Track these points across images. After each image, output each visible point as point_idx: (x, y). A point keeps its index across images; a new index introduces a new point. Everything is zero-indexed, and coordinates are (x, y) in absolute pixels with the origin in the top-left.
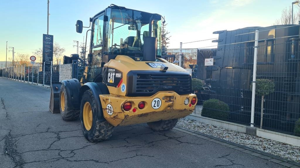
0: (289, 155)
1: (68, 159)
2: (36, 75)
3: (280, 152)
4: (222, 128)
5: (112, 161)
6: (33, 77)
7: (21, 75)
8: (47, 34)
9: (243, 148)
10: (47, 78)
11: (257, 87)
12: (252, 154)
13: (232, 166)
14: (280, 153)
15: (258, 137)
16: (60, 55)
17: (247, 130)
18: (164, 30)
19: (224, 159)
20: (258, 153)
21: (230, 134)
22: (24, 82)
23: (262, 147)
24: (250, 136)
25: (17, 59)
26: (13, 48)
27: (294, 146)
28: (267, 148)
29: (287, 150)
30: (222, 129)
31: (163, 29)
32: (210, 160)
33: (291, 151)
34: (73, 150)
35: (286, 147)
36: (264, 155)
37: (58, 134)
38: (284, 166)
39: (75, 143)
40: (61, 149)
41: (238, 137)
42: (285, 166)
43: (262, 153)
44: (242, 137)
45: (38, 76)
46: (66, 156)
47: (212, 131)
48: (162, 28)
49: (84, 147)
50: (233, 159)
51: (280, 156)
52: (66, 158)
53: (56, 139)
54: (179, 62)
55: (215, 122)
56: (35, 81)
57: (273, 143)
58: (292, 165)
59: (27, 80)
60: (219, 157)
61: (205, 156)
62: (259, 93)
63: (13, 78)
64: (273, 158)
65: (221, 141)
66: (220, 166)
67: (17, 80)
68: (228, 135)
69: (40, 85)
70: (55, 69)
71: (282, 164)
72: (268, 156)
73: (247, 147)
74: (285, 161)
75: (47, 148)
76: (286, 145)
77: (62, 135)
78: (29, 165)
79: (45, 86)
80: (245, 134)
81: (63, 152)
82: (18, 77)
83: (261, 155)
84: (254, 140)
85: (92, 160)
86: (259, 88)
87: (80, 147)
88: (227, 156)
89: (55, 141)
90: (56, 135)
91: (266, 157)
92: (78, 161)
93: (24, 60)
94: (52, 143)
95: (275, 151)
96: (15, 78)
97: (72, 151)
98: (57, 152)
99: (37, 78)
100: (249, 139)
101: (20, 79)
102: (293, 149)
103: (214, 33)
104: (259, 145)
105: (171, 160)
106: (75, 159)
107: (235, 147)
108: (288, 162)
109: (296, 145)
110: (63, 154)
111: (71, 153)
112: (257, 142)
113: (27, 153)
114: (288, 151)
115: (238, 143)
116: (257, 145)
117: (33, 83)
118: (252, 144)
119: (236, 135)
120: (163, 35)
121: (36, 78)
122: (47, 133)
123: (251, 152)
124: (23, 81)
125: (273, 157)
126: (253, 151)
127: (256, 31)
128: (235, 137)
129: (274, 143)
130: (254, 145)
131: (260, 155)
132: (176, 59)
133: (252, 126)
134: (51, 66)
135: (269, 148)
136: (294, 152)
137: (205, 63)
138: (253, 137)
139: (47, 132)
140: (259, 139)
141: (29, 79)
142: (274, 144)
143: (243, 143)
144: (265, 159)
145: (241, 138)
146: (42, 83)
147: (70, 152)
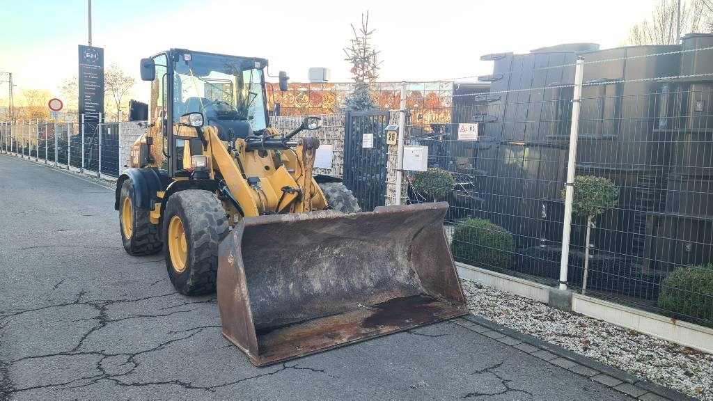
0: (641, 364)
1: (118, 378)
2: (63, 144)
3: (621, 355)
4: (495, 290)
5: (225, 385)
6: (57, 148)
7: (28, 144)
8: (87, 44)
9: (535, 346)
10: (91, 154)
11: (577, 197)
12: (556, 362)
13: (503, 396)
14: (621, 359)
15: (575, 314)
16: (123, 93)
17: (552, 296)
18: (366, 46)
19: (488, 377)
20: (568, 359)
21: (511, 305)
22: (37, 160)
23: (581, 342)
24: (556, 310)
25: (21, 101)
26: (10, 74)
27: (656, 338)
28: (593, 344)
29: (639, 348)
30: (493, 294)
31: (365, 44)
32: (455, 379)
33: (646, 353)
34: (134, 355)
35: (638, 342)
36: (583, 365)
37: (104, 309)
38: (624, 393)
39: (140, 335)
40: (106, 352)
41: (529, 313)
42: (629, 395)
43: (579, 360)
44: (539, 315)
45: (69, 148)
46: (116, 372)
47: (471, 297)
48: (361, 40)
49: (161, 345)
50: (507, 377)
51: (618, 368)
52: (115, 378)
53: (96, 323)
54: (398, 128)
55: (480, 274)
56: (62, 160)
57: (607, 331)
58: (642, 392)
59: (42, 156)
60: (477, 372)
61: (445, 368)
62: (579, 209)
63: (9, 150)
64: (602, 373)
65: (488, 328)
66: (477, 394)
67: (20, 156)
68: (505, 308)
69: (73, 169)
70: (109, 132)
71: (621, 388)
72: (591, 368)
73: (546, 343)
74: (629, 380)
75: (71, 348)
76: (637, 335)
77: (111, 312)
78: (23, 395)
79: (87, 172)
80: (547, 305)
81: (109, 359)
82: (21, 149)
83: (575, 364)
84: (565, 321)
85: (177, 382)
86: (580, 199)
87: (152, 347)
88: (495, 367)
89: (93, 330)
90: (97, 313)
91: (585, 371)
92: (143, 385)
93: (36, 104)
94: (86, 335)
95: (610, 353)
96: (14, 151)
97: (131, 357)
98: (96, 358)
99: (67, 153)
100: (552, 320)
101: (26, 153)
102: (652, 345)
103: (484, 58)
104: (574, 336)
105: (363, 379)
106: (136, 380)
107: (518, 342)
108: (636, 383)
109: (661, 337)
110: (108, 365)
111: (128, 362)
112: (571, 328)
113: (22, 362)
114: (641, 352)
115: (527, 332)
116: (569, 335)
117: (59, 165)
118: (558, 335)
119: (524, 310)
120: (364, 58)
121: (64, 151)
122: (76, 306)
123: (553, 356)
124: (33, 159)
125: (602, 370)
126: (558, 355)
127: (578, 61)
128: (521, 313)
129: (610, 329)
130: (563, 335)
131: (572, 364)
132: (391, 120)
133: (563, 287)
134: (100, 125)
135: (598, 346)
136: (652, 353)
137: (460, 134)
138: (563, 314)
139: (77, 302)
140: (577, 321)
141: (48, 154)
142: (609, 333)
143: (540, 332)
144: (582, 375)
145: (536, 318)
146: (79, 166)
147: (125, 358)
